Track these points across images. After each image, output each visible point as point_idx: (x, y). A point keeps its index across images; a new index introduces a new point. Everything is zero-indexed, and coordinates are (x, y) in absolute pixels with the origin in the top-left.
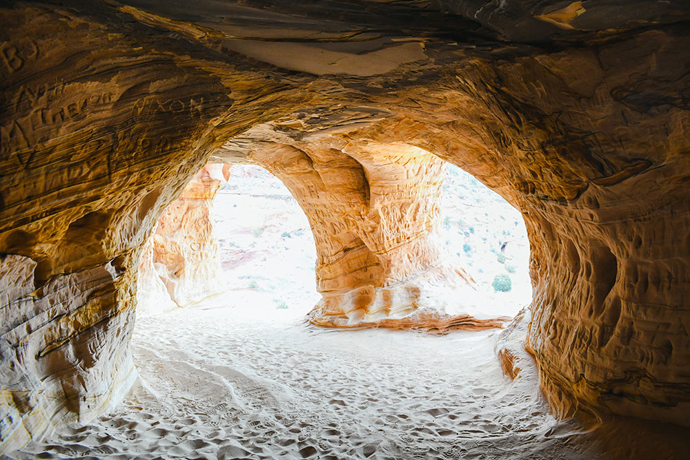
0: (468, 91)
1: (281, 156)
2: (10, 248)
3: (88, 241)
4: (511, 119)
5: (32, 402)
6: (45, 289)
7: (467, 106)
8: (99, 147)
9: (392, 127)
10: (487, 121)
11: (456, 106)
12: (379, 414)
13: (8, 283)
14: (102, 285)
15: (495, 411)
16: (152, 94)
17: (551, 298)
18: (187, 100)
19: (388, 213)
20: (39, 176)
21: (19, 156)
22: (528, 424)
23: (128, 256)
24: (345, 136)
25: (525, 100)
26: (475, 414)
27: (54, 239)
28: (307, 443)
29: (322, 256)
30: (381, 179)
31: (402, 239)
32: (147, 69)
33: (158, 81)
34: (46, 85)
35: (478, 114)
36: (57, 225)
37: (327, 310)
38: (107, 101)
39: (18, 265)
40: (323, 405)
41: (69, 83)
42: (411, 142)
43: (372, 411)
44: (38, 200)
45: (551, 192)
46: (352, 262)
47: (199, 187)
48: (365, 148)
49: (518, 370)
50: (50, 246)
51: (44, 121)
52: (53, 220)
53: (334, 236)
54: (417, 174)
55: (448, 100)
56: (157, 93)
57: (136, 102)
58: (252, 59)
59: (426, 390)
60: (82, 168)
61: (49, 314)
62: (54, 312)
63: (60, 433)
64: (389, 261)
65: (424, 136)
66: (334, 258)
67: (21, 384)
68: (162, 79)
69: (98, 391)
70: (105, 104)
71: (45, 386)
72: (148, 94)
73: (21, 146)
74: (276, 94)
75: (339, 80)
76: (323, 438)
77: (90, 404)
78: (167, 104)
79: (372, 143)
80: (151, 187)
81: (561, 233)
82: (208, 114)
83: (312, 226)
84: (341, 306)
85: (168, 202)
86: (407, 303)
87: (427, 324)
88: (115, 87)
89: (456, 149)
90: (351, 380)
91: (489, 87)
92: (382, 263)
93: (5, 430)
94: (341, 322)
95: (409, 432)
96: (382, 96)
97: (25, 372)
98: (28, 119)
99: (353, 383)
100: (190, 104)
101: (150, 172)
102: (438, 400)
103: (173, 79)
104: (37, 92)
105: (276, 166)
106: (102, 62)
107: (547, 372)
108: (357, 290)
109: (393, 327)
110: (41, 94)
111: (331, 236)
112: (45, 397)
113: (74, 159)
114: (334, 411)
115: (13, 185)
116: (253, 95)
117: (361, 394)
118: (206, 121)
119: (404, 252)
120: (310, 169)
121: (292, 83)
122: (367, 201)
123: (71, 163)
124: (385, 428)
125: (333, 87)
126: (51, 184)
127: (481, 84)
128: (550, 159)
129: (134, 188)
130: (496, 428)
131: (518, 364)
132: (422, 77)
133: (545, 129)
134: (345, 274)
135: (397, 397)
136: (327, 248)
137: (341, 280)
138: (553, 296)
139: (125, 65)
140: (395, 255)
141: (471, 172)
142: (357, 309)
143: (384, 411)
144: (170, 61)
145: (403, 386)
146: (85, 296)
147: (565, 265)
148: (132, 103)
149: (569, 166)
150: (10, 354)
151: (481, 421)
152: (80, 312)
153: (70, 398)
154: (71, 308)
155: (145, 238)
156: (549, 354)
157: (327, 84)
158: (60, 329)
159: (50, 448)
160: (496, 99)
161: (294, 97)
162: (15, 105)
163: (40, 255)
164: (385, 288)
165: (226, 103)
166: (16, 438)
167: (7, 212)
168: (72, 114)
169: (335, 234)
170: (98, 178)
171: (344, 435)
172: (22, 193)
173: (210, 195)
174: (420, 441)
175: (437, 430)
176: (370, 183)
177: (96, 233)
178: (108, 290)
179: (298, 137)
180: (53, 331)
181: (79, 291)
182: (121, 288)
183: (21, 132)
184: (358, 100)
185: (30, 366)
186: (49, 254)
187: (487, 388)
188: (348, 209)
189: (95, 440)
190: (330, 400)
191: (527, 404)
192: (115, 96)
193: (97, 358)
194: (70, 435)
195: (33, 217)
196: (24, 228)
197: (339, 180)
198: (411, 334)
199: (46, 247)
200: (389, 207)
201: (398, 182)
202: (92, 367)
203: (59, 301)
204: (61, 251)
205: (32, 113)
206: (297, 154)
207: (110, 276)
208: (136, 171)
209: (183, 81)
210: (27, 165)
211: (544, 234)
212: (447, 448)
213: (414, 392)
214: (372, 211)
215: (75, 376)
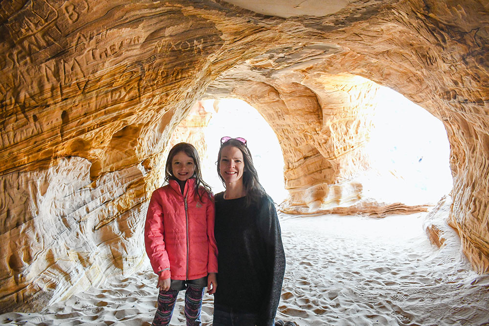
0: (401, 21)
1: (256, 91)
2: (73, 152)
3: (125, 147)
4: (437, 39)
5: (91, 260)
6: (97, 183)
7: (400, 36)
8: (131, 76)
9: (339, 61)
10: (416, 46)
11: (390, 37)
12: (338, 272)
13: (72, 177)
14: (136, 180)
15: (427, 269)
16: (167, 37)
17: (470, 181)
18: (191, 41)
19: (337, 129)
20: (91, 98)
21: (78, 84)
22: (455, 278)
23: (153, 159)
24: (303, 71)
25: (449, 22)
26: (412, 271)
27: (102, 145)
28: (286, 290)
29: (288, 163)
30: (331, 103)
31: (348, 147)
32: (163, 18)
33: (171, 27)
34: (95, 31)
35: (408, 41)
36: (104, 135)
37: (293, 202)
38: (136, 42)
39: (79, 164)
40: (296, 266)
41: (110, 29)
42: (354, 72)
43: (332, 269)
44: (91, 115)
45: (470, 95)
46: (311, 166)
47: (197, 118)
48: (319, 80)
49: (443, 240)
50: (100, 150)
51: (94, 58)
52: (102, 132)
53: (297, 147)
54: (358, 99)
55: (385, 32)
56: (171, 36)
57: (156, 43)
58: (238, 7)
59: (371, 256)
60: (120, 92)
61: (100, 200)
62: (104, 199)
63: (110, 282)
64: (338, 165)
65: (364, 66)
66: (297, 164)
67: (84, 248)
68: (174, 25)
69: (135, 254)
70: (135, 45)
71: (100, 249)
72: (164, 37)
73: (79, 77)
74: (254, 35)
75: (301, 21)
76: (298, 286)
77: (130, 263)
78: (178, 44)
79: (324, 75)
80: (168, 107)
81: (478, 129)
82: (206, 51)
83: (280, 141)
84: (303, 199)
85: (179, 121)
86: (354, 195)
87: (369, 210)
88: (142, 32)
89: (389, 75)
90: (314, 249)
91: (419, 15)
92: (333, 167)
93: (74, 277)
94: (303, 210)
95: (362, 283)
96: (333, 32)
97: (86, 239)
98: (83, 57)
99: (316, 251)
100: (194, 44)
101: (167, 95)
102: (382, 262)
103: (181, 26)
104: (89, 37)
105: (253, 98)
106: (132, 13)
107: (469, 239)
108: (314, 187)
109: (342, 213)
110: (91, 38)
111: (294, 148)
112: (100, 258)
113: (116, 85)
114: (304, 270)
115: (75, 105)
116: (239, 36)
117: (323, 258)
118: (205, 57)
119: (349, 157)
120: (277, 99)
121: (266, 26)
122: (321, 120)
123: (113, 88)
124: (343, 280)
125: (297, 27)
126: (100, 104)
127: (413, 13)
128: (470, 68)
129: (157, 107)
130: (429, 281)
131: (443, 236)
132: (365, 14)
133: (465, 44)
134: (305, 176)
135: (351, 260)
136: (291, 157)
137: (302, 180)
138: (472, 181)
139: (148, 15)
140: (342, 160)
141: (400, 92)
142: (315, 201)
143: (341, 269)
144: (179, 12)
145: (354, 253)
146: (124, 188)
147: (482, 155)
148: (153, 44)
149: (485, 72)
150: (75, 227)
151: (417, 276)
152: (121, 199)
153: (116, 259)
154: (115, 196)
155: (164, 147)
156: (471, 224)
157: (292, 25)
158: (109, 211)
159: (105, 291)
160: (424, 24)
161: (268, 38)
162: (74, 47)
163: (94, 157)
164: (336, 185)
165: (219, 43)
166: (82, 284)
167: (71, 125)
168: (113, 52)
169: (297, 146)
170: (132, 99)
171: (313, 285)
172: (81, 111)
173: (205, 123)
174: (372, 289)
175: (383, 282)
176: (322, 107)
177: (130, 142)
178: (140, 183)
179: (268, 75)
180: (103, 211)
181: (120, 184)
182: (149, 182)
183: (78, 67)
184: (315, 37)
185: (89, 236)
186: (99, 157)
187: (420, 254)
188: (306, 127)
189: (135, 287)
190: (300, 262)
191: (453, 264)
192: (141, 39)
193: (134, 231)
194: (118, 284)
195: (88, 128)
196: (82, 137)
197: (299, 106)
198: (357, 217)
199: (98, 152)
200: (337, 124)
201: (343, 105)
202: (131, 237)
203: (107, 191)
204: (107, 155)
205: (86, 52)
206: (268, 88)
207: (141, 173)
208: (157, 95)
209: (189, 27)
210: (83, 90)
211: (463, 133)
212: (393, 294)
213: (362, 257)
214: (324, 127)
215: (119, 244)
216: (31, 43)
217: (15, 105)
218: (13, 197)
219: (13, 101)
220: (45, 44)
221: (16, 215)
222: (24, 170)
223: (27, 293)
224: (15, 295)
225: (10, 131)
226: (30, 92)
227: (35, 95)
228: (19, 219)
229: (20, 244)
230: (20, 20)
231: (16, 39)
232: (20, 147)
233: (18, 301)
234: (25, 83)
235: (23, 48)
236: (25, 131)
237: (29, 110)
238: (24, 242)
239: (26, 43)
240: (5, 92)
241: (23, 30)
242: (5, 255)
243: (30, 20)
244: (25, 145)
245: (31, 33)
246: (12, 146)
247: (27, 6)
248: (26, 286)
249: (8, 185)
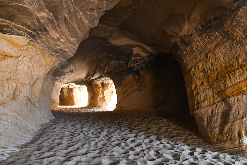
216: (239, 38)
217: (238, 65)
218: (241, 105)
219: (237, 64)
220: (245, 37)
221: (242, 114)
222: (245, 93)
223: (243, 149)
224: (238, 148)
225: (237, 77)
226: (243, 59)
227: (245, 60)
228: (243, 116)
229: (243, 127)
230: (233, 30)
231: (234, 38)
232: (242, 83)
233: (239, 151)
234: (240, 55)
235: (237, 40)
236: (243, 76)
237: (243, 67)
238: (244, 126)
239: (238, 38)
240: (233, 60)
241: (235, 33)
242: (236, 130)
243: (236, 28)
244: (244, 82)
245: (238, 34)
246: (238, 83)
247: (233, 24)
248: (243, 146)
249: (238, 100)
